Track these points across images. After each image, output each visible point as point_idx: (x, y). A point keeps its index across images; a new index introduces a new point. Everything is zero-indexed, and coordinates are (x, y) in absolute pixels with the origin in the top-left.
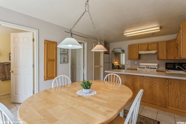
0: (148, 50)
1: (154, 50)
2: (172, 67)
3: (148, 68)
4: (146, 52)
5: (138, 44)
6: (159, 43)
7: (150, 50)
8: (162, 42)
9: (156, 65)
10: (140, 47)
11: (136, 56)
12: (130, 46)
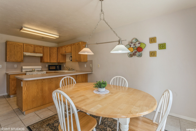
0: (34, 52)
1: (41, 53)
2: (55, 68)
3: (35, 71)
4: (33, 54)
5: (24, 44)
6: (45, 47)
7: (37, 53)
8: (47, 47)
9: (40, 67)
10: (26, 47)
11: (20, 57)
12: (10, 43)
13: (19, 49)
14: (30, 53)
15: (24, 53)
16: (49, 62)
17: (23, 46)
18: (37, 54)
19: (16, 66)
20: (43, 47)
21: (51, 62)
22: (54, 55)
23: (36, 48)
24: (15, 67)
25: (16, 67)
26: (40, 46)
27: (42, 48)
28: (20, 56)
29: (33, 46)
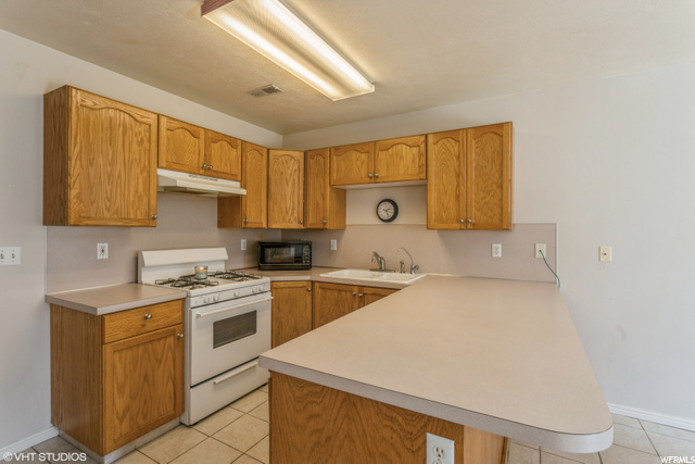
1: (233, 177)
4: (199, 179)
5: (159, 117)
6: (249, 147)
8: (257, 148)
9: (223, 254)
10: (168, 139)
11: (140, 197)
12: (89, 103)
13: (135, 147)
14: (186, 176)
15: (161, 172)
16: (264, 225)
17: (154, 129)
18: (220, 181)
19: (102, 250)
20: (243, 142)
21: (274, 226)
22: (289, 190)
23: (215, 146)
24: (100, 257)
25: (106, 256)
26: (232, 141)
27: (239, 147)
28: (141, 189)
29: (202, 132)
